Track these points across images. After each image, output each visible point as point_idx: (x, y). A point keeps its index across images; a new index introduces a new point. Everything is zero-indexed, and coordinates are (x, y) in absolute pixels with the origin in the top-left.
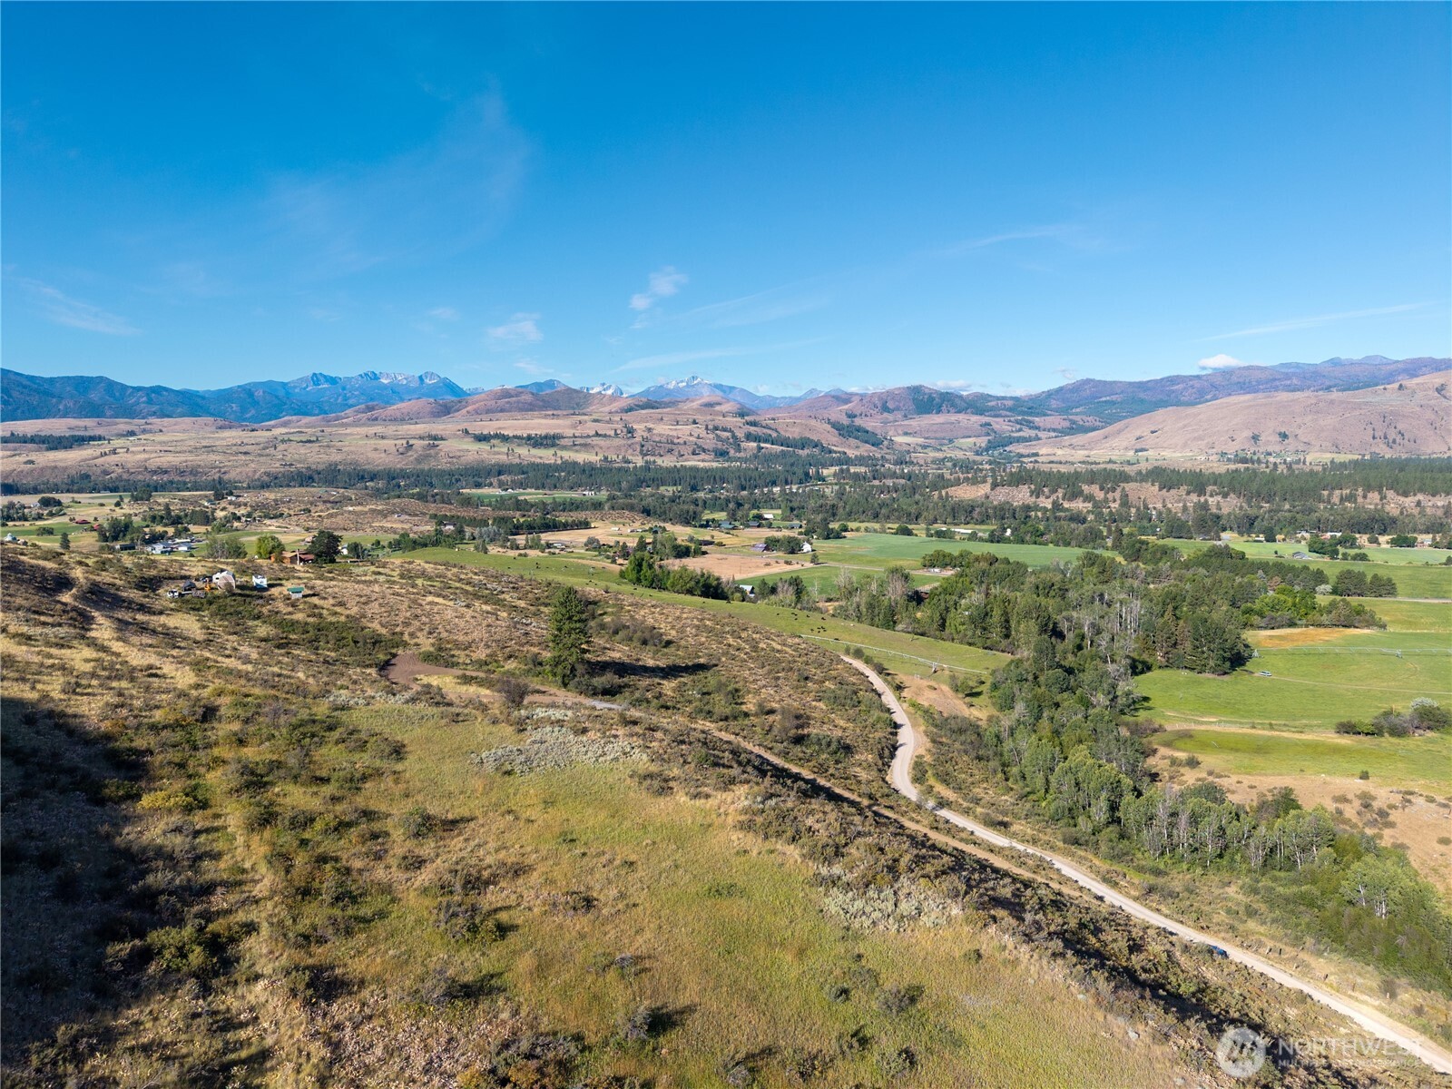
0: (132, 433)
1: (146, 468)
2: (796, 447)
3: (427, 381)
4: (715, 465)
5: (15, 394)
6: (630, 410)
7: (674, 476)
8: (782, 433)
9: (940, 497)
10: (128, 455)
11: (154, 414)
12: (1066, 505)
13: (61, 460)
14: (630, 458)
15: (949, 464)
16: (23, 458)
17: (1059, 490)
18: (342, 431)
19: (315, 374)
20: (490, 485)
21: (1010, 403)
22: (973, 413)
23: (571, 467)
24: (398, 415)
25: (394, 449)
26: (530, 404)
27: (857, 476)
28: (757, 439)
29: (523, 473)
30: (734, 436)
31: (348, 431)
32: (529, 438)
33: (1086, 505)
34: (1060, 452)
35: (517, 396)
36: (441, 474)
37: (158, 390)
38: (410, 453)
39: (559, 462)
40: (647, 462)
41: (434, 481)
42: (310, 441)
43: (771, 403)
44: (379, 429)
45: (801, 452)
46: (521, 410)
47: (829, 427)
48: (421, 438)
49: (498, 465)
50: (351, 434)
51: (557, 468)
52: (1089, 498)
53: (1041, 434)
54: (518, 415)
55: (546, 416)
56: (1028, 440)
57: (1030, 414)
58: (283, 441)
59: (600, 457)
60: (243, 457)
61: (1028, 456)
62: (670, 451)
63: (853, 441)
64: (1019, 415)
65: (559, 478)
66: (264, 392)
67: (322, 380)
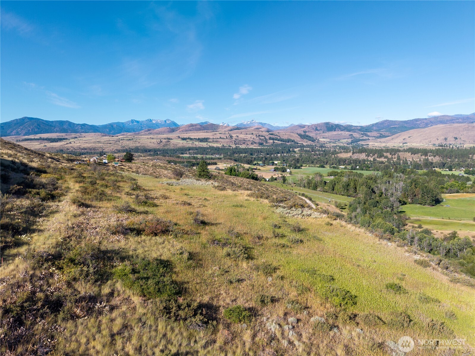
0: (76, 138)
1: (80, 148)
2: (286, 142)
3: (167, 122)
4: (259, 147)
5: (42, 126)
6: (231, 130)
7: (245, 151)
8: (282, 137)
9: (335, 157)
10: (75, 144)
11: (83, 132)
12: (378, 159)
13: (54, 145)
14: (231, 145)
15: (338, 148)
16: (43, 145)
17: (376, 155)
18: (140, 137)
19: (132, 120)
20: (186, 153)
21: (359, 128)
22: (346, 131)
23: (212, 148)
24: (158, 132)
25: (156, 142)
26: (199, 129)
27: (306, 151)
28: (273, 139)
29: (197, 150)
30: (265, 138)
31: (142, 137)
32: (199, 139)
33: (385, 159)
34: (376, 144)
35: (195, 126)
36: (171, 150)
37: (84, 125)
38: (161, 144)
39: (208, 146)
40: (236, 147)
41: (169, 152)
42: (130, 140)
43: (278, 128)
44: (152, 136)
45: (288, 143)
46: (196, 130)
47: (297, 135)
48: (165, 139)
49: (189, 147)
50: (143, 138)
51: (207, 148)
52: (386, 157)
53: (370, 138)
54: (196, 132)
55: (204, 132)
56: (366, 140)
57: (366, 132)
58: (122, 140)
59: (221, 145)
60: (109, 145)
61: (365, 145)
62: (244, 143)
63: (305, 140)
64: (362, 132)
65: (208, 151)
66: (116, 125)
67: (134, 121)
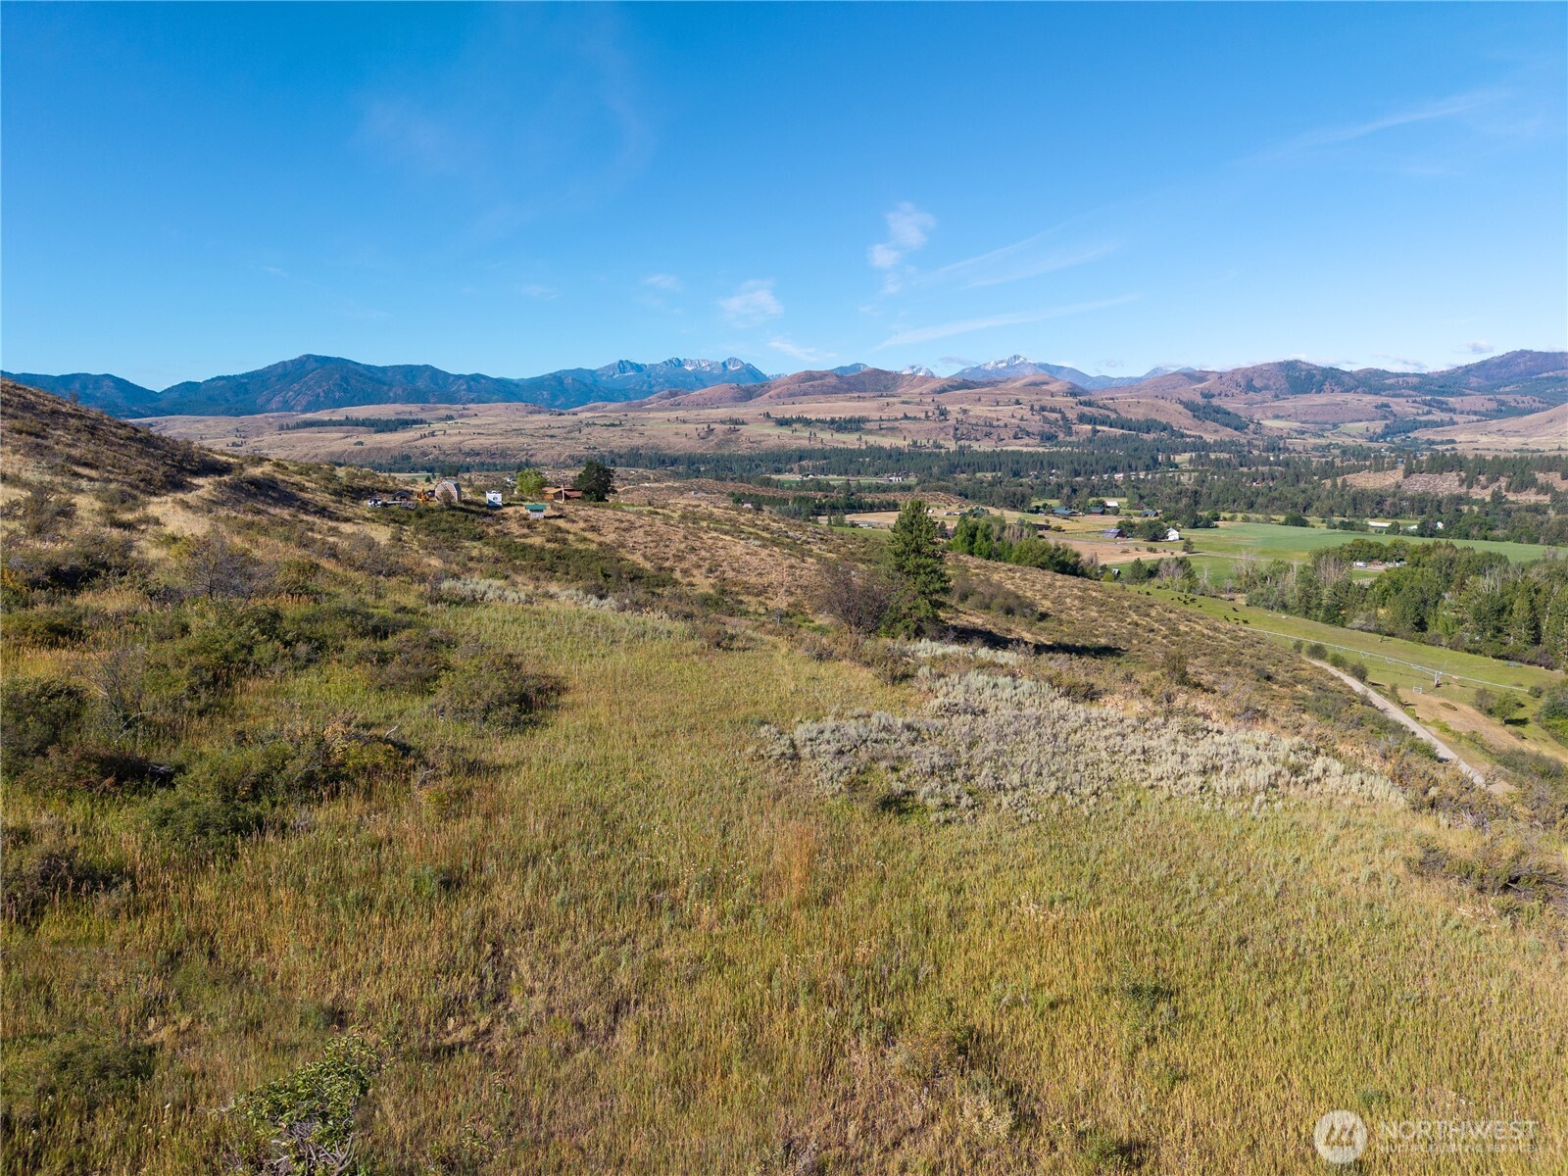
0: (450, 418)
1: (460, 450)
2: (1139, 430)
3: (731, 368)
4: (1041, 450)
5: (353, 382)
6: (943, 391)
7: (993, 461)
8: (1123, 414)
9: (1335, 485)
10: (446, 438)
11: (472, 401)
12: (1511, 497)
13: (386, 442)
14: (942, 442)
15: (1337, 452)
16: (354, 440)
17: (1502, 479)
18: (645, 415)
19: (621, 362)
20: (791, 471)
21: (1415, 380)
22: (1364, 392)
23: (876, 452)
24: (701, 401)
25: (695, 434)
26: (835, 387)
27: (1218, 462)
28: (1092, 421)
29: (825, 459)
30: (1064, 418)
31: (651, 415)
32: (833, 421)
33: (1541, 497)
34: (1484, 439)
35: (821, 378)
36: (741, 458)
37: (476, 378)
38: (711, 438)
39: (864, 447)
40: (961, 447)
41: (735, 466)
42: (613, 425)
43: (1106, 383)
44: (681, 414)
45: (1145, 436)
46: (824, 393)
47: (1180, 408)
48: (723, 422)
49: (799, 450)
50: (654, 418)
51: (860, 453)
52: (1544, 489)
53: (1456, 418)
54: (822, 398)
55: (851, 399)
56: (1442, 424)
57: (1442, 394)
58: (588, 425)
59: (909, 441)
60: (550, 441)
61: (1442, 443)
62: (988, 435)
63: (1210, 425)
64: (1426, 394)
65: (863, 464)
66: (573, 379)
67: (628, 366)
